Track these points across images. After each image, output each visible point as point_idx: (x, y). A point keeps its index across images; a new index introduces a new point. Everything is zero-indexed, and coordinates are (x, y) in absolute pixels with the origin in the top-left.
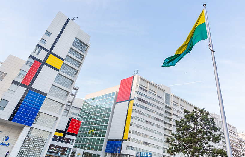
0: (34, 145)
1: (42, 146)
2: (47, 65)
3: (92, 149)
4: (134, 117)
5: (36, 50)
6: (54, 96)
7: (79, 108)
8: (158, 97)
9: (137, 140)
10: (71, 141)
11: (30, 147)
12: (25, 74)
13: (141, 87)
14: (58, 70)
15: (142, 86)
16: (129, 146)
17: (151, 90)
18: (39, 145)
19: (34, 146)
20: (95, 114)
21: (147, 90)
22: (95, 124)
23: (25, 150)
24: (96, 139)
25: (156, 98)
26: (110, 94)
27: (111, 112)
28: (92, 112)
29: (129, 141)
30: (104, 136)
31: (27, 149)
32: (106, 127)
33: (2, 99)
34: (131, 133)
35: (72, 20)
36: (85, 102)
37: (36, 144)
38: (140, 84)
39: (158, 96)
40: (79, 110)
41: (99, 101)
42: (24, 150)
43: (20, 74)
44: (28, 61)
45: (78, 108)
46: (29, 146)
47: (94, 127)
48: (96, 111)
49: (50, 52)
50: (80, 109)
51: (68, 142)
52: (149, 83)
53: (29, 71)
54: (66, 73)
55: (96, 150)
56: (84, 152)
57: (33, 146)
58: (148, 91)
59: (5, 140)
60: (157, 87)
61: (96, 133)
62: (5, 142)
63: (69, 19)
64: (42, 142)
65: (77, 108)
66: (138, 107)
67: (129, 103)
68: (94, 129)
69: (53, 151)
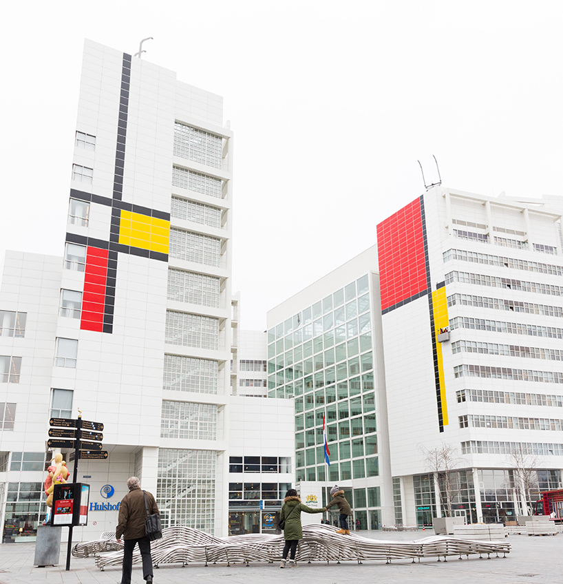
0: (186, 493)
1: (209, 491)
2: (125, 249)
3: (347, 476)
4: (462, 344)
5: (73, 212)
6: (185, 345)
7: (260, 362)
8: (539, 247)
9: (491, 418)
10: (284, 465)
11: (179, 501)
12: (79, 299)
13: (460, 232)
14: (164, 258)
15: (463, 223)
16: (468, 442)
17: (503, 230)
18: (199, 491)
19: (189, 496)
20: (319, 366)
21: (486, 236)
22: (331, 399)
23: (170, 510)
24: (347, 444)
25: (529, 254)
26: (350, 287)
27: (373, 349)
28: (309, 364)
29: (467, 426)
30: (374, 430)
31: (173, 506)
32: (370, 399)
33: (54, 389)
34: (464, 400)
35: (139, 53)
36: (271, 337)
37: (192, 488)
38: (454, 221)
39: (537, 246)
40: (262, 365)
41: (318, 322)
42: (168, 512)
43: (65, 303)
44: (69, 257)
45: (256, 362)
46: (176, 498)
47: (331, 409)
48: (320, 356)
49: (117, 204)
50: (265, 362)
51: (275, 469)
52: (488, 204)
53: (86, 287)
54: (190, 258)
55: (359, 475)
56: (324, 488)
57: (184, 497)
58: (491, 238)
59: (106, 495)
60: (526, 212)
61: (342, 426)
62: (109, 500)
63: (127, 58)
64: (204, 482)
65: (252, 362)
66: (468, 307)
67: (430, 301)
68: (332, 415)
69: (243, 500)
